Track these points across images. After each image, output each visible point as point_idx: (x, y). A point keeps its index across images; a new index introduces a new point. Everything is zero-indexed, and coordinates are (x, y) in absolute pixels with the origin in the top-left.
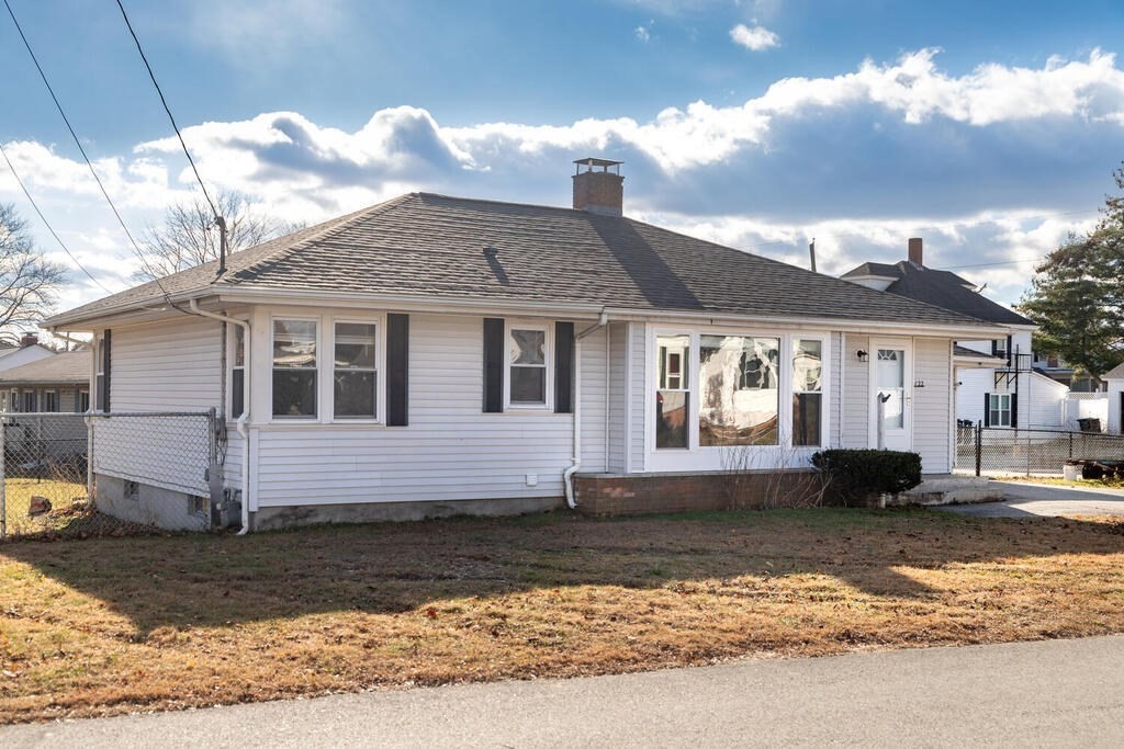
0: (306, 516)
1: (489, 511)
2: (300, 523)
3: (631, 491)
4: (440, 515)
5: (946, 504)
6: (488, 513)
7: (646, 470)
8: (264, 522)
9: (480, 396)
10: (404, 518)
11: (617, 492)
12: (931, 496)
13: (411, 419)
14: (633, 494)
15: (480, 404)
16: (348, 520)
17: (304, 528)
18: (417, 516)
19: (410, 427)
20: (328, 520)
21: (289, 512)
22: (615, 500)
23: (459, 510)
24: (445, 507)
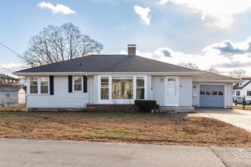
0: (36, 109)
1: (71, 110)
2: (35, 110)
3: (94, 107)
4: (61, 110)
5: (175, 113)
6: (70, 110)
7: (98, 103)
8: (29, 110)
9: (68, 90)
10: (54, 110)
11: (91, 107)
12: (170, 111)
13: (54, 94)
14: (95, 108)
15: (68, 91)
16: (44, 110)
17: (36, 111)
18: (56, 110)
19: (54, 95)
20: (40, 110)
21: (34, 109)
22: (90, 109)
23: (64, 109)
24: (62, 109)
